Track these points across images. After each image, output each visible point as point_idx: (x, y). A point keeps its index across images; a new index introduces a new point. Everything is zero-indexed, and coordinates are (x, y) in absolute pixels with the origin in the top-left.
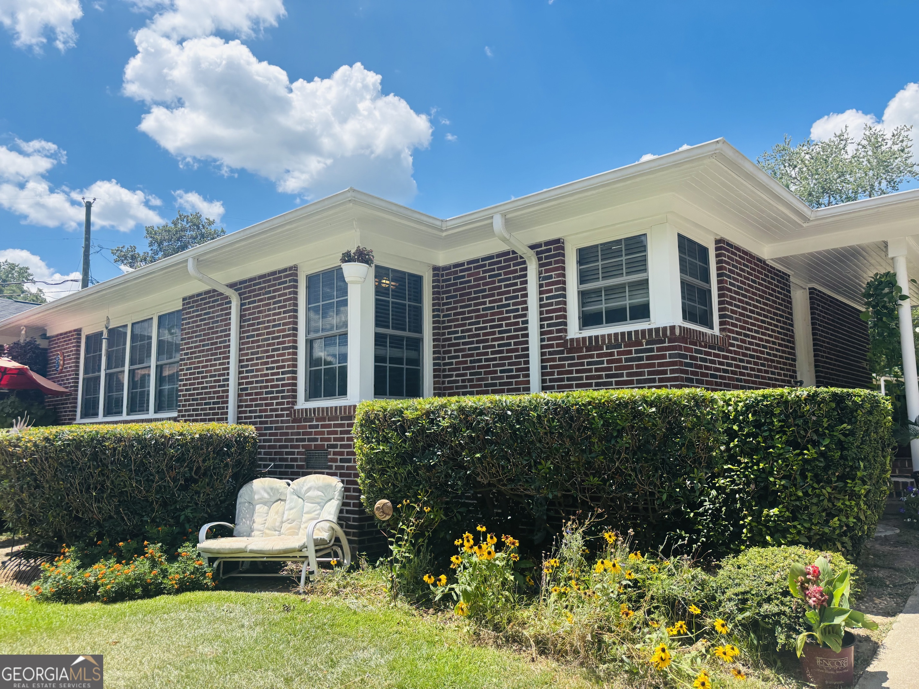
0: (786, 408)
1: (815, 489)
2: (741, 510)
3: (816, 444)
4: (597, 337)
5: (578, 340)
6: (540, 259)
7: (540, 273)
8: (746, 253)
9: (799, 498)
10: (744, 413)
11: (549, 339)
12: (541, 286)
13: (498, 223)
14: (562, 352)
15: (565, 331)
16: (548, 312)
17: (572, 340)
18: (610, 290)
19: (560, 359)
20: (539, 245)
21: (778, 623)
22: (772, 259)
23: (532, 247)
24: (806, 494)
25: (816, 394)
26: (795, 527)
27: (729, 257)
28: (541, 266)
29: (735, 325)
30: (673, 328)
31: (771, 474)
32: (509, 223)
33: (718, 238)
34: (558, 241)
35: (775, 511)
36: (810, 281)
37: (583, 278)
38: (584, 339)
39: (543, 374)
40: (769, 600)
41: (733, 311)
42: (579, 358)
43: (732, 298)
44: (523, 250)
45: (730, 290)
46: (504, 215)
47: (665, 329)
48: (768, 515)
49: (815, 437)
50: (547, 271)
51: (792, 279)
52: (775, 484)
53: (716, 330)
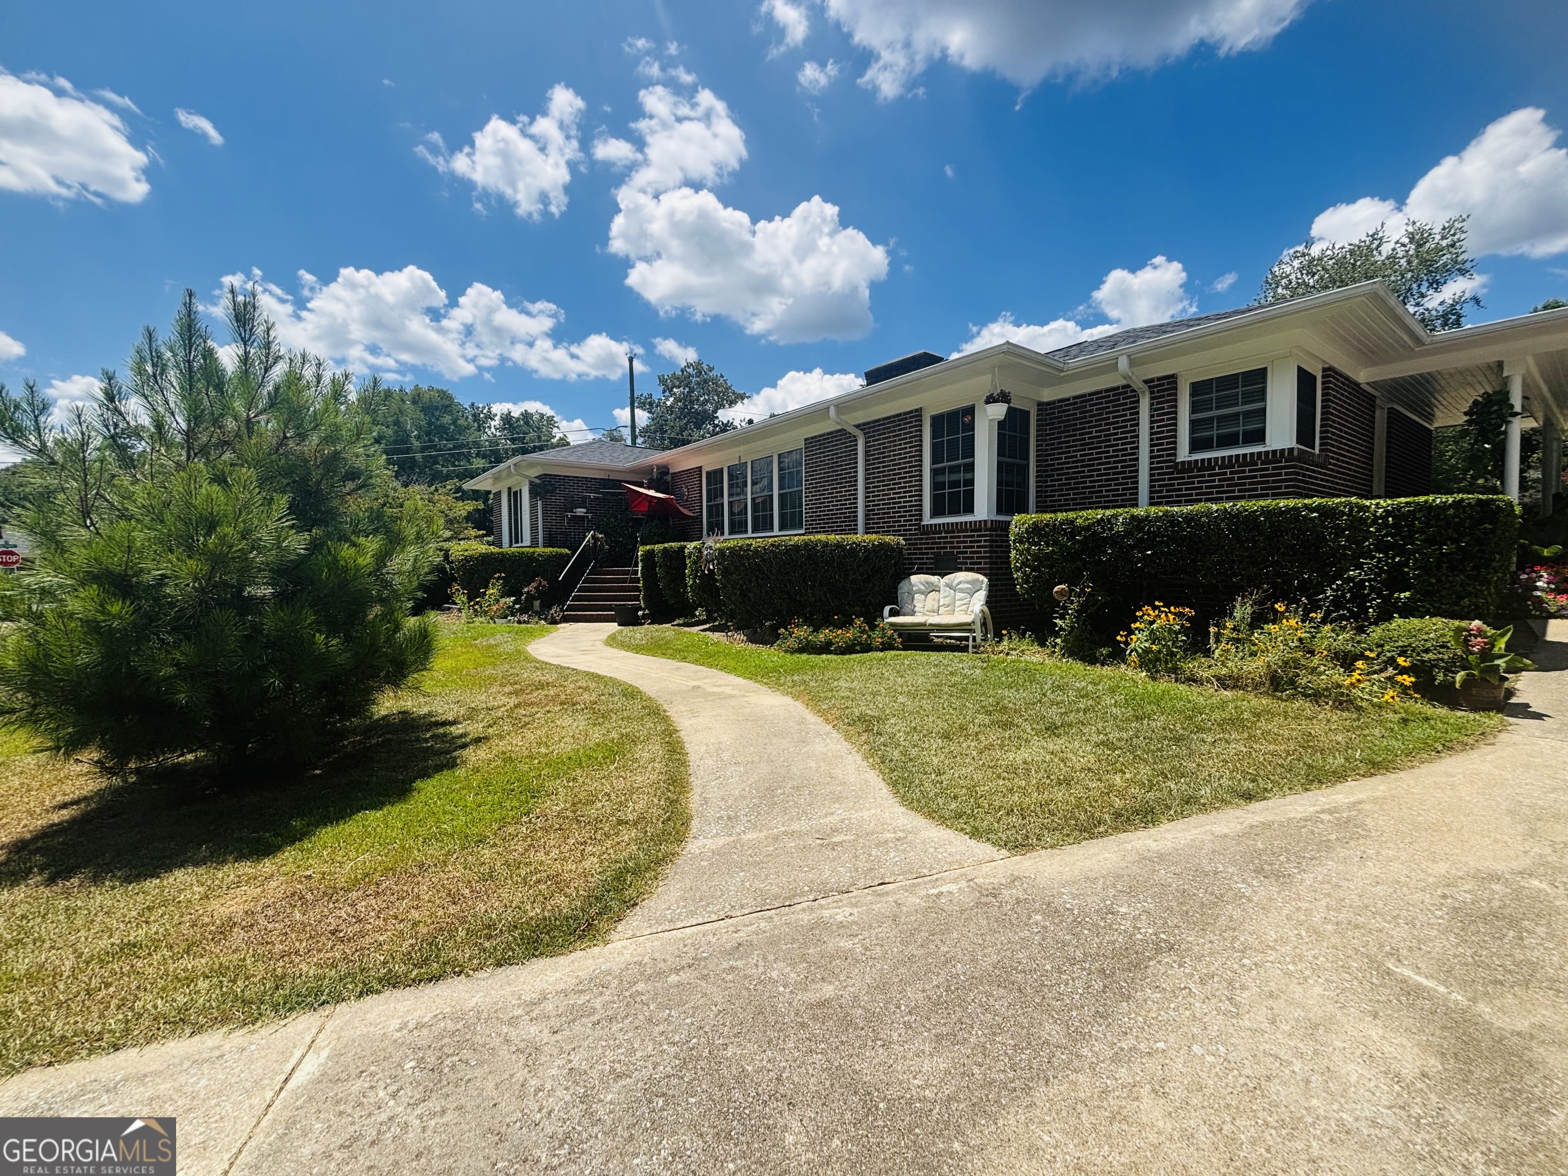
0: (1429, 513)
1: (1448, 576)
2: (1369, 594)
3: (1456, 541)
4: (1210, 460)
5: (1189, 462)
6: (1152, 393)
7: (1152, 405)
8: (1347, 378)
9: (1432, 584)
10: (1384, 518)
11: (1158, 462)
12: (1152, 416)
13: (1123, 363)
14: (1172, 473)
15: (1175, 455)
16: (1158, 439)
17: (1183, 463)
18: (1220, 419)
19: (1169, 479)
20: (1152, 380)
21: (1436, 666)
22: (1368, 384)
23: (1146, 382)
24: (1439, 581)
25: (1462, 500)
26: (1423, 606)
27: (1335, 384)
28: (1152, 399)
29: (1333, 446)
30: (1292, 449)
31: (1407, 566)
32: (1132, 363)
33: (1326, 366)
34: (1172, 376)
35: (1407, 594)
36: (1391, 401)
37: (1194, 409)
38: (1196, 461)
39: (1151, 492)
40: (1427, 651)
41: (1333, 434)
42: (1189, 477)
43: (1334, 421)
44: (1138, 385)
45: (1332, 414)
46: (1129, 356)
47: (1283, 451)
48: (1399, 598)
49: (1455, 536)
50: (1158, 403)
51: (1378, 402)
52: (1408, 573)
53: (1317, 451)
